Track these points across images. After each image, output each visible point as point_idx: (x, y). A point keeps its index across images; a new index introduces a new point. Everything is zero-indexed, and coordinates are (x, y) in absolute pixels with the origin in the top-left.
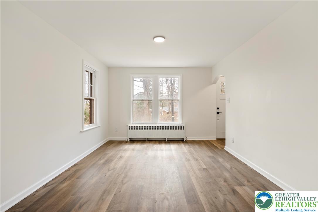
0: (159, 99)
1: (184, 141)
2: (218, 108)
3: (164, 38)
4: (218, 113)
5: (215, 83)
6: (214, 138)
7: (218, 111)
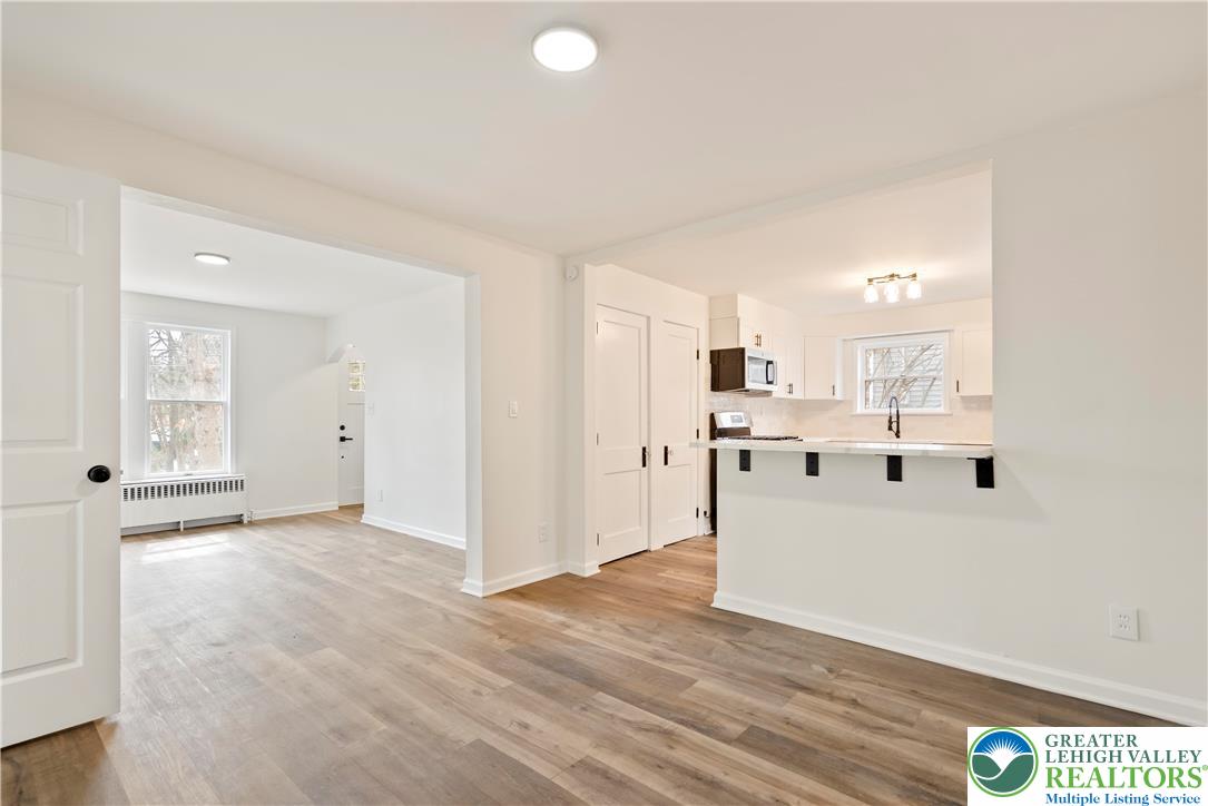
0: (149, 398)
1: (245, 522)
2: (342, 428)
3: (227, 258)
4: (343, 439)
5: (335, 359)
6: (333, 505)
7: (343, 433)
